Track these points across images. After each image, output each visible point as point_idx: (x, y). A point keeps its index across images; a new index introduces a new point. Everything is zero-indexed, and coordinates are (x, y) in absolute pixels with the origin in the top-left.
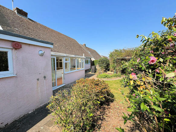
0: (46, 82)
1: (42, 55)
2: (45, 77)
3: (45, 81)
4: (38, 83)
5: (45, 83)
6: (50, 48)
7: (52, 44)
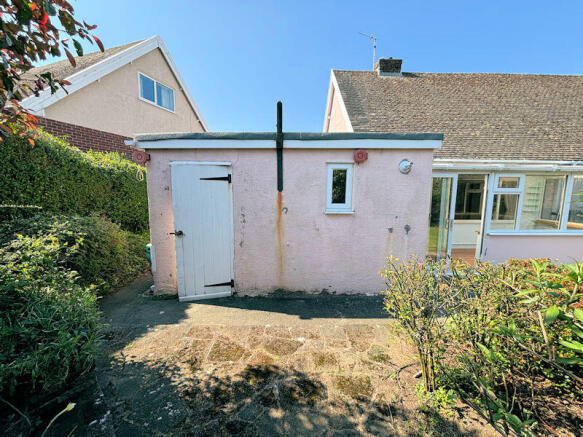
0: (408, 241)
1: (407, 171)
2: (407, 229)
3: (406, 237)
4: (389, 239)
5: (406, 243)
6: (432, 150)
7: (440, 137)
